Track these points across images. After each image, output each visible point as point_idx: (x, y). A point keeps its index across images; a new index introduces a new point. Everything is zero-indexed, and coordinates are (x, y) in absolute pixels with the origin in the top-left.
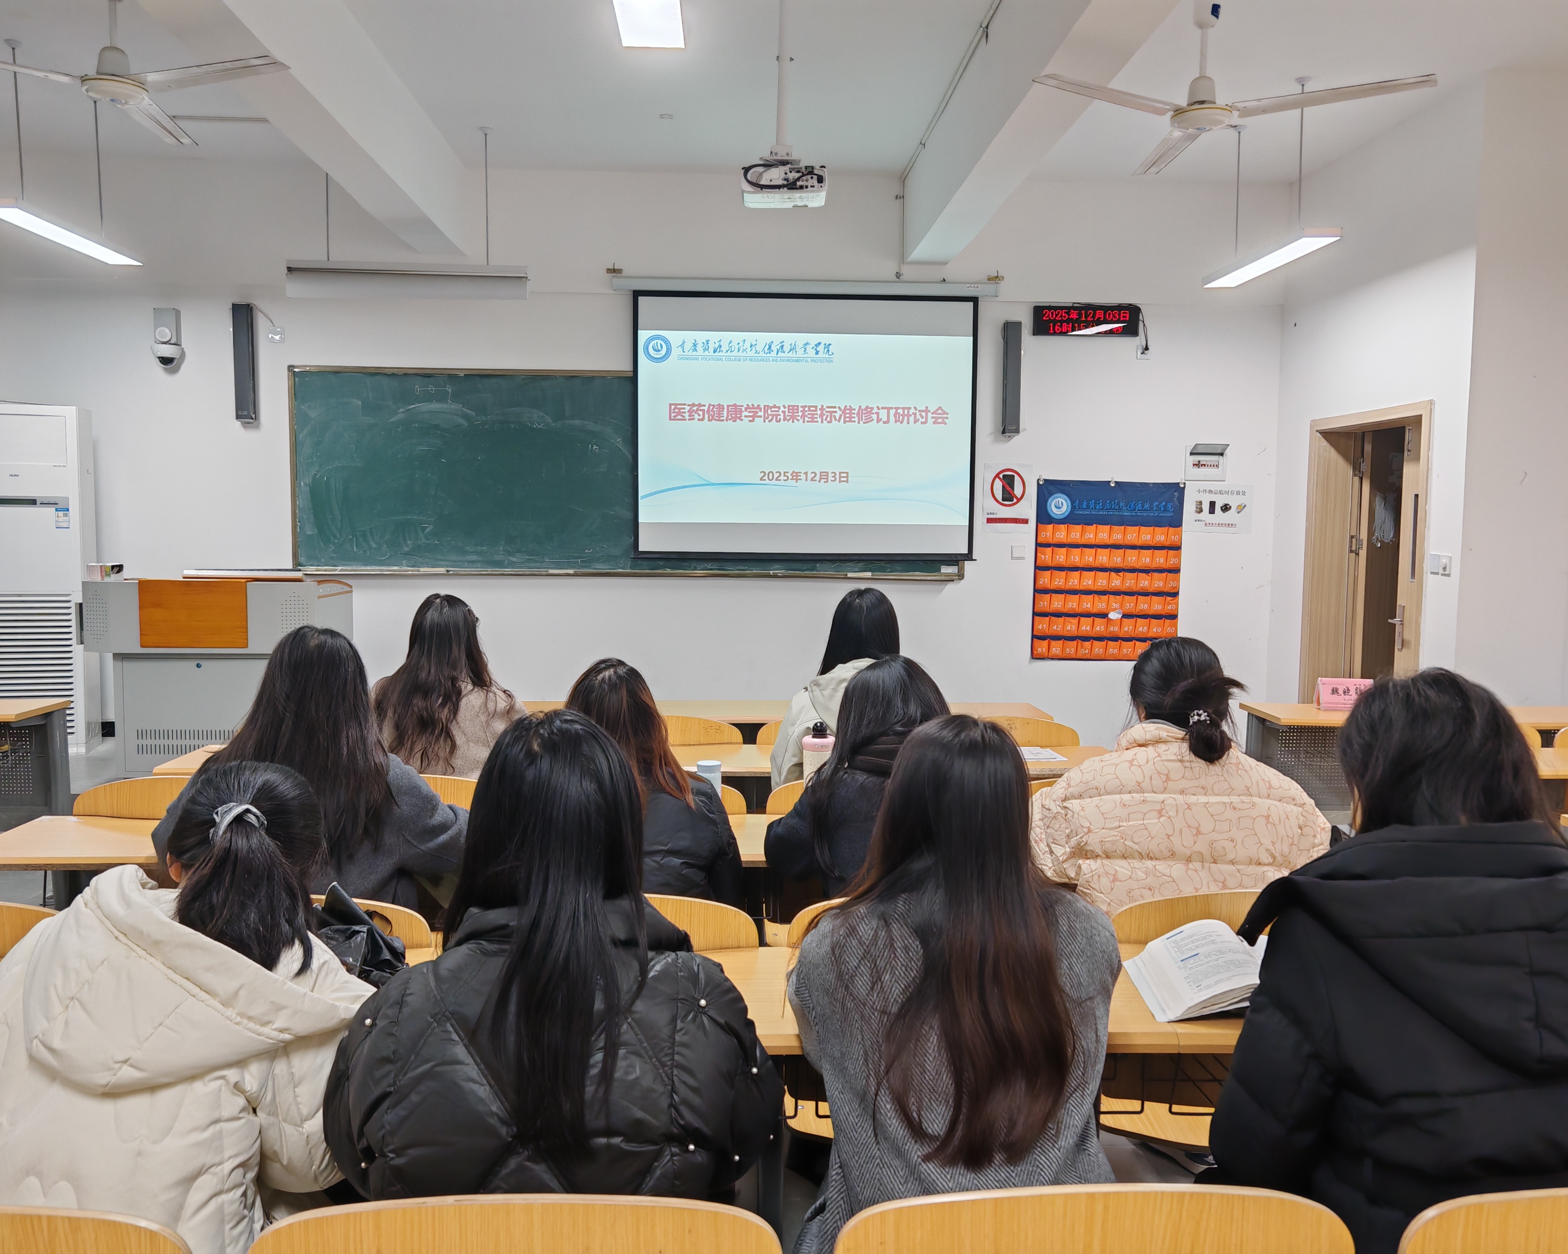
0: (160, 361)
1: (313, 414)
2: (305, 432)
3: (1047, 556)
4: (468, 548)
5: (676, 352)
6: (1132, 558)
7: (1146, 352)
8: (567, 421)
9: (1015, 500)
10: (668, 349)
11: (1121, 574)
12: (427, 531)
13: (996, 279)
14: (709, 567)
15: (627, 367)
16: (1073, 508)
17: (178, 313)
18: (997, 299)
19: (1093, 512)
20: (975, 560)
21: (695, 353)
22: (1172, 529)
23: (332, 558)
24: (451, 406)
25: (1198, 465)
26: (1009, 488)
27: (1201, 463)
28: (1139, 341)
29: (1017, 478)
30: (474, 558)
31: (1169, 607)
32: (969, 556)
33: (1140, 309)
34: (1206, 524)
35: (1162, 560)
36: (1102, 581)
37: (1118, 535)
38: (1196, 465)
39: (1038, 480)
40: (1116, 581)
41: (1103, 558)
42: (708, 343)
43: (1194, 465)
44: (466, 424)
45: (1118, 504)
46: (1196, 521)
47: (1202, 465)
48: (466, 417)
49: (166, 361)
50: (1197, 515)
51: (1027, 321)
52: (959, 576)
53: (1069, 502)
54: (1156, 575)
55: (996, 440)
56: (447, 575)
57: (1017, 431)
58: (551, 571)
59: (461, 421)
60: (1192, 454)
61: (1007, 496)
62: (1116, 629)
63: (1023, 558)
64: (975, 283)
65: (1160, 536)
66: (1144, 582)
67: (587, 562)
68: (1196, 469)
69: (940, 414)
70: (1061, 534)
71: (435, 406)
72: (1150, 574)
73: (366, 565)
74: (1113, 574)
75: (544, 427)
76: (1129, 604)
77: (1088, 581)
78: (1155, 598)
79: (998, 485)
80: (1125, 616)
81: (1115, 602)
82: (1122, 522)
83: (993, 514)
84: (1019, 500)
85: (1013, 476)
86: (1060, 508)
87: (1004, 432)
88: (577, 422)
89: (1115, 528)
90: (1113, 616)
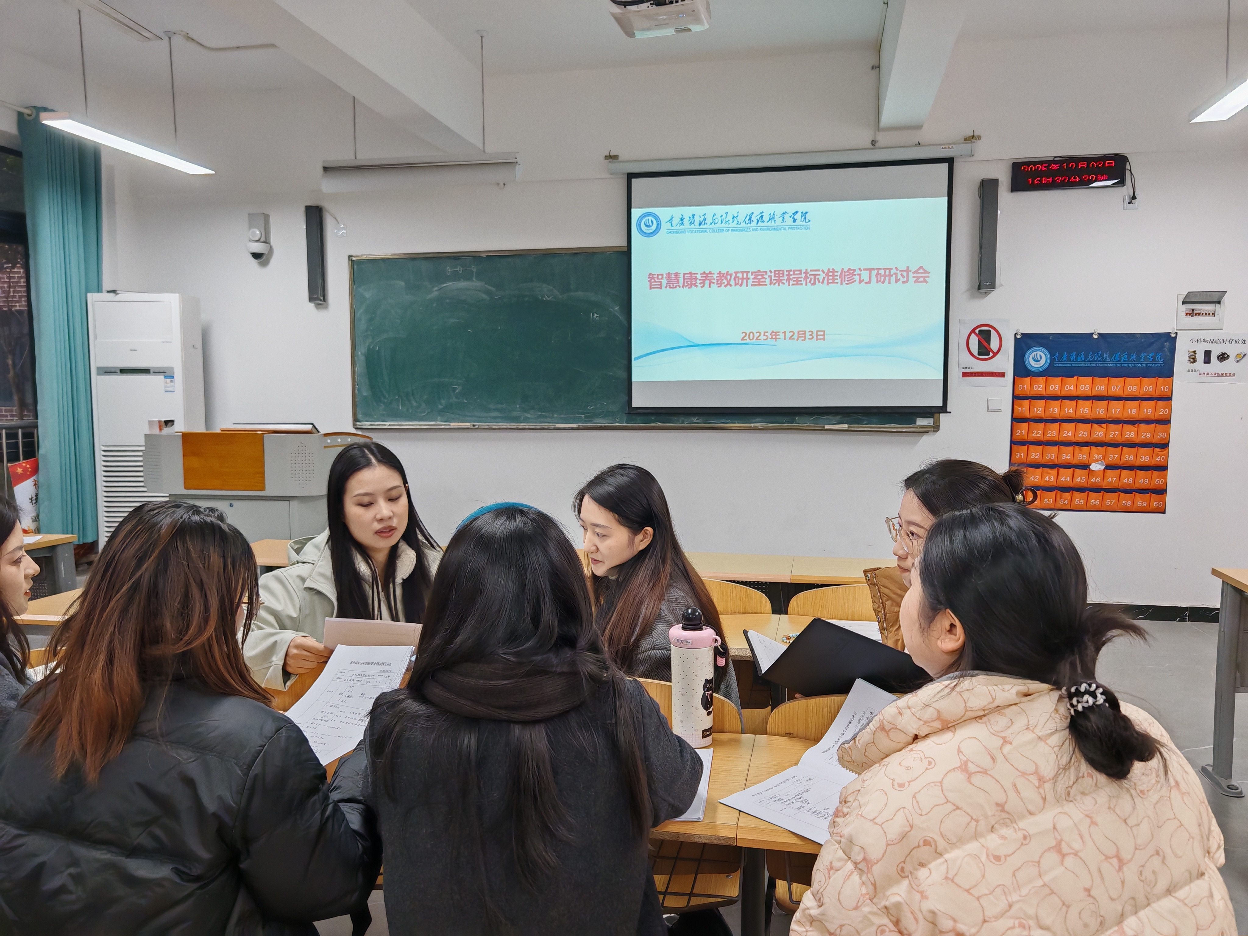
0: (253, 256)
1: (367, 295)
2: (361, 311)
3: (1024, 408)
4: (492, 406)
5: (665, 226)
6: (1116, 409)
7: (1133, 201)
8: (572, 293)
9: (991, 354)
10: (658, 225)
11: (1104, 425)
12: (457, 391)
13: (972, 138)
14: (695, 420)
15: (621, 242)
16: (1053, 360)
17: (266, 218)
18: (974, 159)
19: (1073, 365)
20: (950, 412)
21: (682, 227)
22: (1161, 380)
23: (382, 415)
24: (476, 284)
25: (1191, 314)
26: (985, 344)
27: (1195, 312)
28: (1126, 190)
29: (993, 333)
30: (496, 414)
31: (1158, 459)
32: (944, 409)
33: (1128, 159)
34: (1200, 374)
35: (1150, 411)
36: (1083, 433)
37: (1101, 386)
38: (1190, 314)
39: (1016, 334)
40: (1099, 433)
41: (1085, 409)
42: (693, 218)
43: (1187, 314)
44: (488, 298)
45: (1102, 355)
46: (1189, 371)
47: (1196, 314)
48: (488, 293)
49: (257, 256)
50: (1191, 365)
51: (1004, 178)
52: (934, 428)
53: (1048, 355)
54: (1143, 426)
55: (972, 297)
56: (473, 429)
57: (993, 286)
58: (558, 426)
59: (484, 296)
60: (1184, 303)
61: (983, 350)
62: (1098, 480)
63: (1000, 411)
64: (950, 144)
65: (1148, 386)
66: (1130, 433)
67: (590, 417)
68: (1190, 319)
69: (922, 273)
70: (1039, 386)
71: (463, 284)
72: (1136, 425)
73: (409, 421)
74: (1095, 425)
75: (553, 300)
76: (1113, 455)
77: (1068, 432)
78: (1142, 450)
79: (974, 341)
80: (1108, 467)
81: (1097, 454)
82: (1107, 373)
83: (969, 368)
84: (995, 354)
85: (990, 331)
86: (1038, 361)
87: (979, 288)
88: (580, 294)
89: (1098, 379)
90: (1095, 467)
